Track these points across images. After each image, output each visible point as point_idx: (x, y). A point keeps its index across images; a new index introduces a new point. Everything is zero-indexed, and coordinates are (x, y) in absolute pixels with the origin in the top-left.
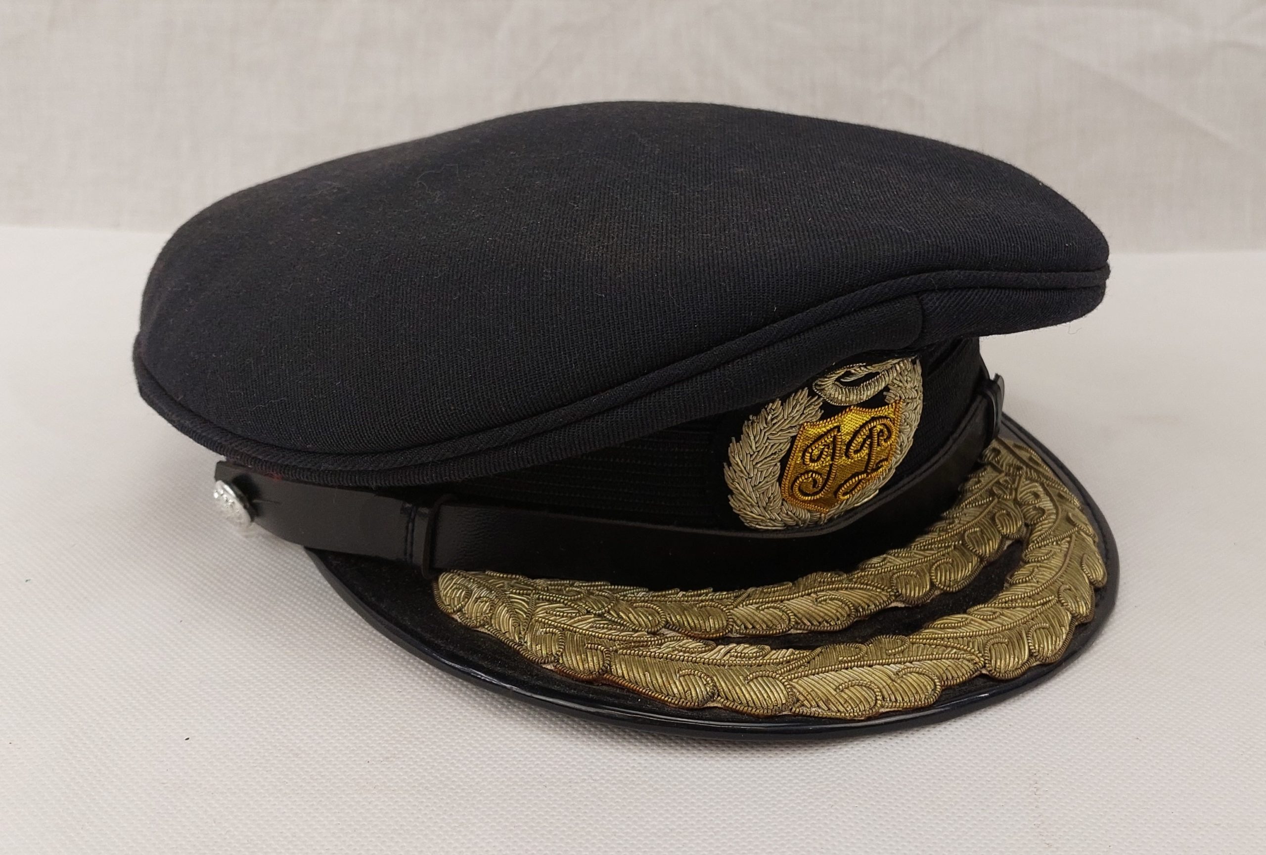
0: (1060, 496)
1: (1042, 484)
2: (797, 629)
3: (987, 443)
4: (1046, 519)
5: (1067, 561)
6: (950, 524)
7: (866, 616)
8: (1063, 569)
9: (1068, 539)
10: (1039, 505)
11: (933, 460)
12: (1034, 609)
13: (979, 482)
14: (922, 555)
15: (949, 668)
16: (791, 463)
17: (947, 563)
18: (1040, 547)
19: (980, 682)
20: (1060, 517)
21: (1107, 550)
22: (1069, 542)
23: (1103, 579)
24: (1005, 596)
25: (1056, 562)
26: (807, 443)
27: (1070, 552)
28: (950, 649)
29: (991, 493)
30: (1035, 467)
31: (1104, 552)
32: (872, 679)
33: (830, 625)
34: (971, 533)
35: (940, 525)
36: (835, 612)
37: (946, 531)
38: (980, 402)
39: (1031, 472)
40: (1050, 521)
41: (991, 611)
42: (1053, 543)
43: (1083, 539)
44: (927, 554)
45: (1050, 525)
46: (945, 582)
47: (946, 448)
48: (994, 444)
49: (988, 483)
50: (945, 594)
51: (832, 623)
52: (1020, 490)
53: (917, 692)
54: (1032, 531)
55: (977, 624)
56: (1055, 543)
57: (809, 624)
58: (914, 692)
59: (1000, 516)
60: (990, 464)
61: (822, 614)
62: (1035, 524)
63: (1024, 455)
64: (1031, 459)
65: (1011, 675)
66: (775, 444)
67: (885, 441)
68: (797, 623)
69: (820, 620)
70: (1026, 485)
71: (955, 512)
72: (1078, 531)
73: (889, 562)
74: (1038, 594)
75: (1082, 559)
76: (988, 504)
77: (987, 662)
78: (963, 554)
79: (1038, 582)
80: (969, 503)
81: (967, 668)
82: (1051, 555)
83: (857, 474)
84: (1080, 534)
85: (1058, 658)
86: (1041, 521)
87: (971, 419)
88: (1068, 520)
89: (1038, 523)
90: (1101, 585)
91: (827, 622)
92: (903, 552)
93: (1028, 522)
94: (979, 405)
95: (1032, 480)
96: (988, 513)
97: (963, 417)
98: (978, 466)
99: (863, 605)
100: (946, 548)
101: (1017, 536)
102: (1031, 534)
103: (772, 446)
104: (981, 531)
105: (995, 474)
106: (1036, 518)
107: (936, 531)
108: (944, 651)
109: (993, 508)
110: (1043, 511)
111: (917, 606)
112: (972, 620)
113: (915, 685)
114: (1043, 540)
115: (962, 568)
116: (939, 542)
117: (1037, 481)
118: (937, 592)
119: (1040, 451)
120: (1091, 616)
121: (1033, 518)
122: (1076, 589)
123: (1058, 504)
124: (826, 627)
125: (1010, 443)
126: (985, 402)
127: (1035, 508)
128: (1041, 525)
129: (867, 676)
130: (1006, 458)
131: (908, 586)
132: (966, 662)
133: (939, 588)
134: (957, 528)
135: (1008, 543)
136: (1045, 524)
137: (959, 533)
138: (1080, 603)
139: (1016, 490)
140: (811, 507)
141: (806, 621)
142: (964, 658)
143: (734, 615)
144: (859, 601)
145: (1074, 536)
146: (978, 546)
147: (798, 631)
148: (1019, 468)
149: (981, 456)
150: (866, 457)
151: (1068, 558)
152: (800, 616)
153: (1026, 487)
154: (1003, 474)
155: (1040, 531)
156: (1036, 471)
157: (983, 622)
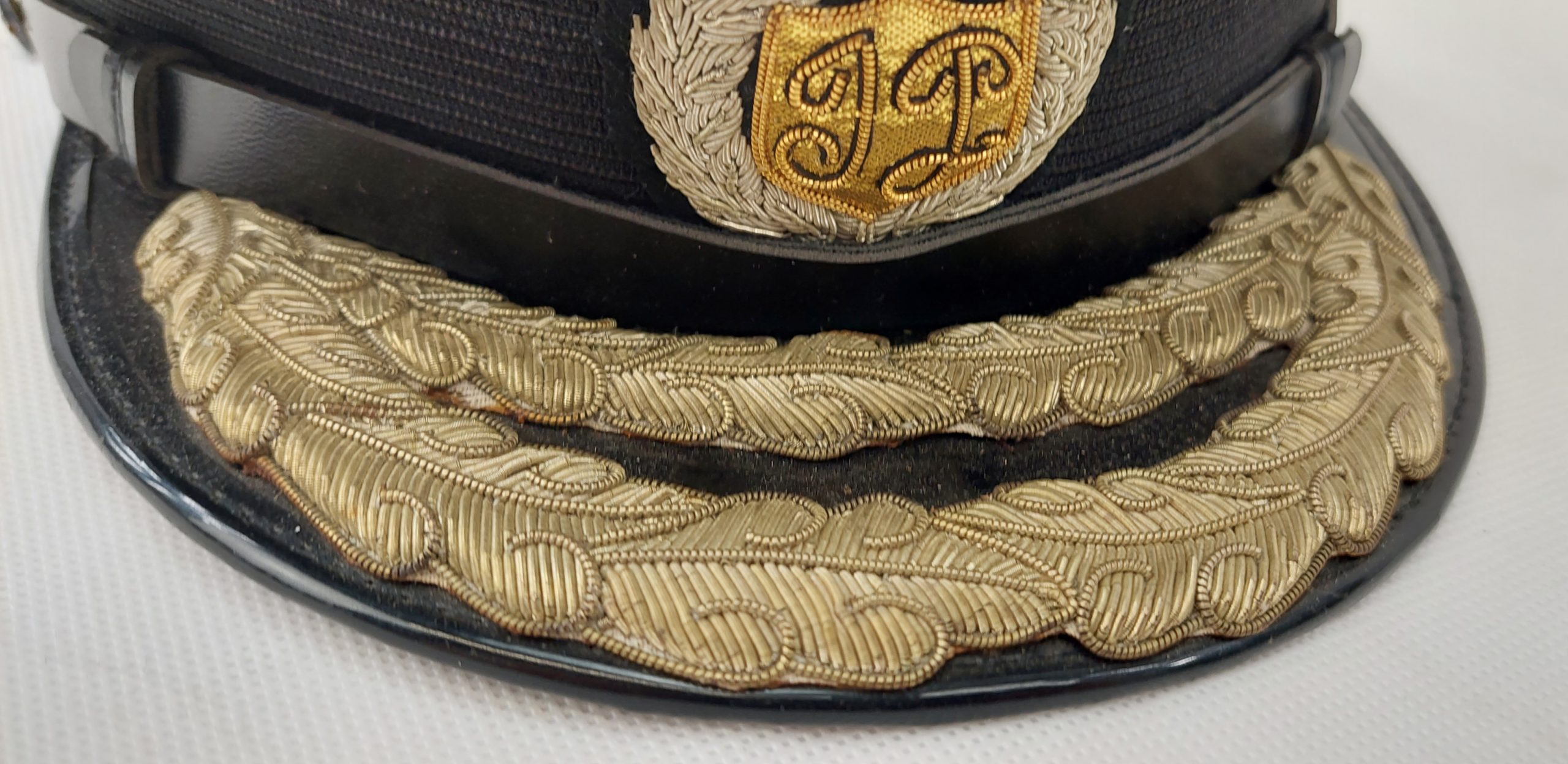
0: (1403, 275)
1: (1375, 245)
2: (733, 439)
3: (1297, 152)
4: (1352, 315)
5: (1362, 412)
6: (1157, 287)
7: (892, 440)
8: (1346, 428)
9: (1384, 364)
10: (1355, 285)
11: (1151, 159)
12: (1248, 505)
13: (1253, 217)
14: (1069, 339)
15: (988, 610)
16: (760, 96)
17: (1107, 365)
18: (1316, 370)
19: (1055, 652)
20: (1383, 315)
21: (1463, 399)
22: (1384, 371)
23: (1429, 463)
24: (1196, 459)
25: (1339, 408)
26: (793, 55)
27: (1376, 393)
28: (1012, 561)
29: (1266, 244)
30: (1375, 210)
31: (1455, 402)
32: (790, 602)
33: (804, 445)
34: (1188, 315)
35: (1138, 284)
36: (820, 420)
37: (1142, 299)
38: (1297, 69)
39: (1360, 218)
40: (1361, 319)
41: (1150, 491)
42: (1349, 365)
43: (1415, 371)
44: (1077, 338)
45: (1357, 327)
46: (1090, 402)
47: (1190, 140)
48: (1315, 155)
49: (1269, 224)
50: (1084, 424)
51: (808, 444)
52: (1326, 247)
53: (882, 655)
54: (1320, 329)
55: (1103, 513)
56: (1352, 367)
57: (761, 434)
58: (875, 652)
59: (1262, 290)
60: (1291, 189)
61: (791, 421)
62: (1328, 320)
63: (1362, 185)
64: (1373, 195)
65: (1131, 652)
66: (718, 46)
67: (994, 87)
68: (735, 425)
69: (785, 431)
70: (1344, 240)
71: (1178, 267)
72: (1409, 352)
73: (994, 340)
74: (1269, 471)
75: (1396, 411)
76: (1251, 262)
77: (1081, 612)
78: (1152, 352)
79: (1280, 444)
80: (1218, 255)
81: (1032, 616)
82: (1333, 391)
83: (926, 152)
84: (1412, 358)
85: (1259, 627)
86: (1340, 317)
87: (1266, 95)
88: (1400, 327)
89: (1333, 319)
90: (1419, 474)
91: (797, 437)
92: (1034, 325)
93: (1317, 312)
94: (1296, 73)
95: (1358, 233)
96: (1240, 282)
97: (1249, 88)
98: (1266, 188)
99: (891, 416)
100: (1123, 332)
101: (1283, 336)
102: (1313, 337)
103: (712, 49)
104: (1211, 313)
105: (1293, 208)
106: (1335, 306)
107: (1120, 297)
108: (998, 562)
109: (1257, 272)
110: (1351, 297)
111: (1011, 441)
112: (1097, 502)
113: (883, 639)
114: (1332, 355)
115: (1137, 379)
116: (1118, 318)
117: (1366, 237)
118: (1067, 420)
119: (1402, 185)
120: (1372, 544)
121: (1329, 307)
122: (1358, 478)
123: (1390, 288)
124: (793, 448)
125: (1344, 157)
126: (1307, 70)
127: (1340, 289)
128: (1338, 326)
129: (783, 590)
130: (1327, 183)
131: (1002, 398)
132: (1035, 602)
133: (1073, 412)
134: (1167, 295)
135: (1261, 346)
136: (1347, 324)
137: (1165, 308)
138: (1354, 513)
139: (1317, 245)
140: (833, 203)
141: (756, 429)
142: (1033, 591)
143: (614, 385)
144: (884, 409)
145: (1398, 359)
146: (1191, 341)
147: (737, 445)
148: (1341, 207)
149: (1282, 171)
150: (948, 118)
151: (1366, 406)
152: (745, 414)
153: (1340, 245)
154: (1305, 213)
155: (1331, 335)
156: (1376, 220)
157: (1118, 513)
